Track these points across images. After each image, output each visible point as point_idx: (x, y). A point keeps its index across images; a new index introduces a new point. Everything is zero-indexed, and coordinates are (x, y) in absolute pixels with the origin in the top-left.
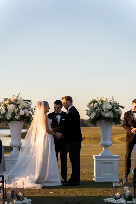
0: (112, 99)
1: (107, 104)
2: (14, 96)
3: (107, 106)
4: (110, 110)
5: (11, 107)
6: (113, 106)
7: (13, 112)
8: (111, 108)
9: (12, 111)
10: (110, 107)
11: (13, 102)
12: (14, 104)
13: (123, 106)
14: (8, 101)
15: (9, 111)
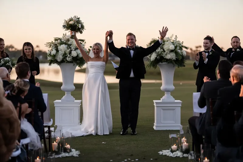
0: (175, 38)
1: (169, 44)
2: (66, 35)
3: (169, 46)
4: (172, 51)
5: (62, 48)
6: (176, 47)
7: (64, 53)
8: (173, 49)
9: (63, 52)
10: (172, 47)
11: (64, 42)
12: (66, 44)
13: (187, 46)
14: (59, 41)
15: (60, 52)
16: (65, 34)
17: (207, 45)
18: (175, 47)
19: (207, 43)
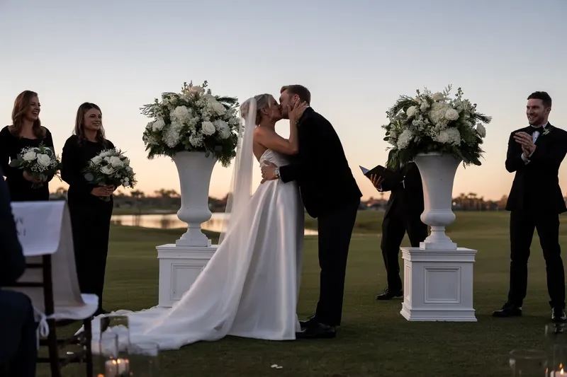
0: (457, 95)
1: (443, 107)
2: (191, 85)
3: (445, 113)
4: (451, 124)
5: (180, 113)
6: (461, 114)
7: (183, 125)
8: (456, 118)
9: (181, 123)
10: (452, 114)
11: (186, 102)
12: (189, 105)
13: (486, 115)
14: (173, 99)
15: (174, 125)
16: (188, 84)
17: (536, 111)
18: (459, 114)
19: (534, 107)
